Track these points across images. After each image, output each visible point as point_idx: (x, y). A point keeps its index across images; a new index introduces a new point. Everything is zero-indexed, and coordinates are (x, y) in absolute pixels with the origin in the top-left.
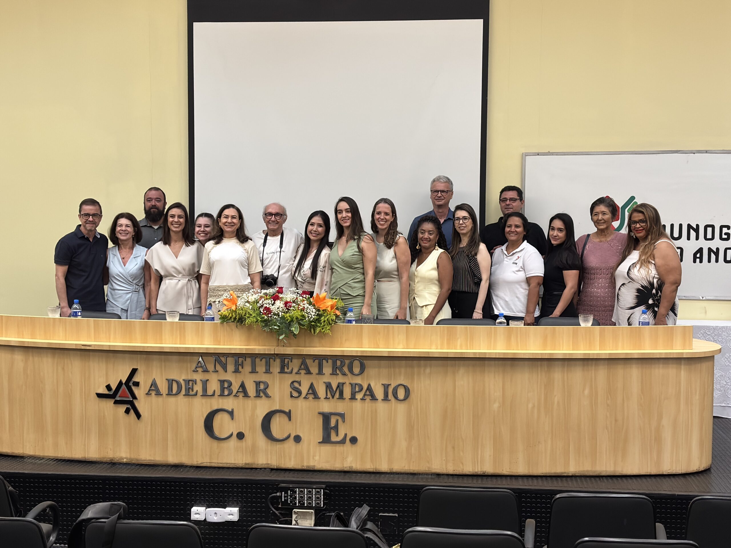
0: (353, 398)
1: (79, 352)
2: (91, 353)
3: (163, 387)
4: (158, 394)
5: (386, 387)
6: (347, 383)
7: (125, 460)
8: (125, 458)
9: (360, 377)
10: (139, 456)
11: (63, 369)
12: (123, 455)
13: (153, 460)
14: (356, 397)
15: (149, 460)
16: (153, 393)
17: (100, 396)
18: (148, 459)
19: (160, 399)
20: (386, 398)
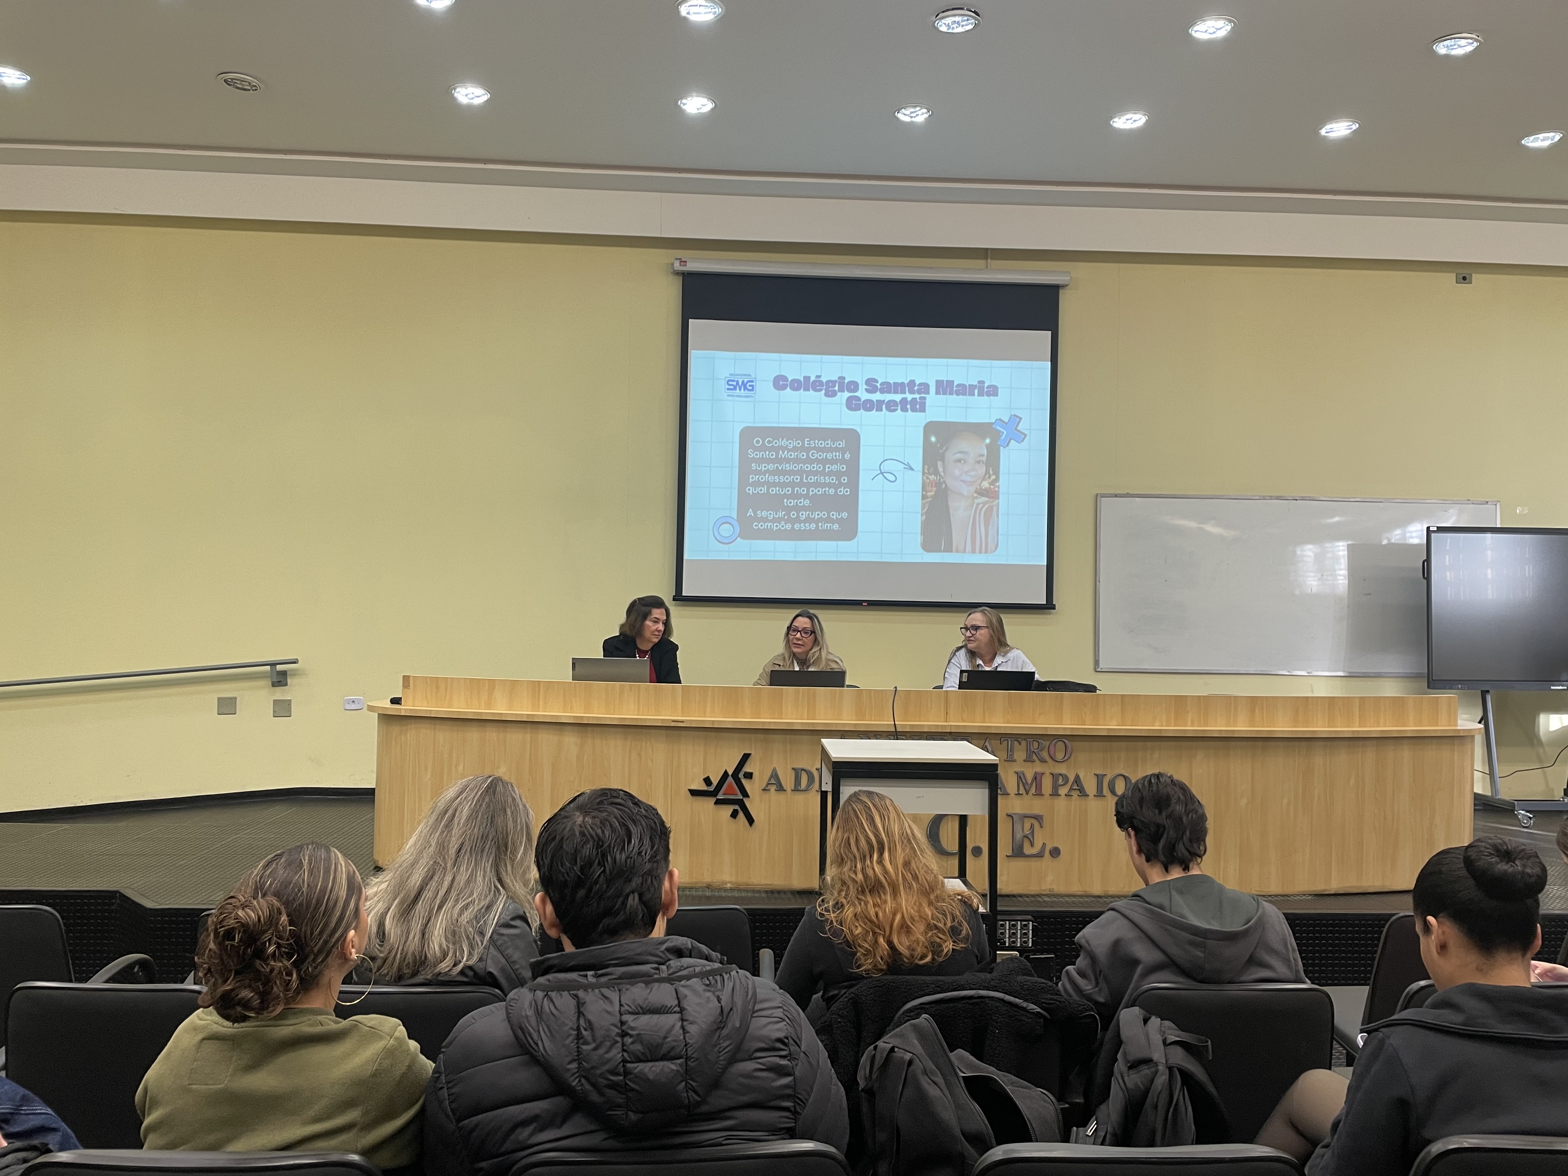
0: (1055, 794)
1: (664, 732)
2: (683, 733)
3: (788, 781)
4: (780, 788)
5: (1100, 778)
6: (1048, 772)
7: (729, 885)
8: (729, 882)
9: (1065, 764)
10: (750, 878)
11: (639, 755)
12: (727, 878)
13: (771, 885)
14: (1060, 792)
15: (766, 885)
16: (773, 788)
17: (694, 793)
18: (763, 882)
19: (782, 797)
20: (1100, 794)
